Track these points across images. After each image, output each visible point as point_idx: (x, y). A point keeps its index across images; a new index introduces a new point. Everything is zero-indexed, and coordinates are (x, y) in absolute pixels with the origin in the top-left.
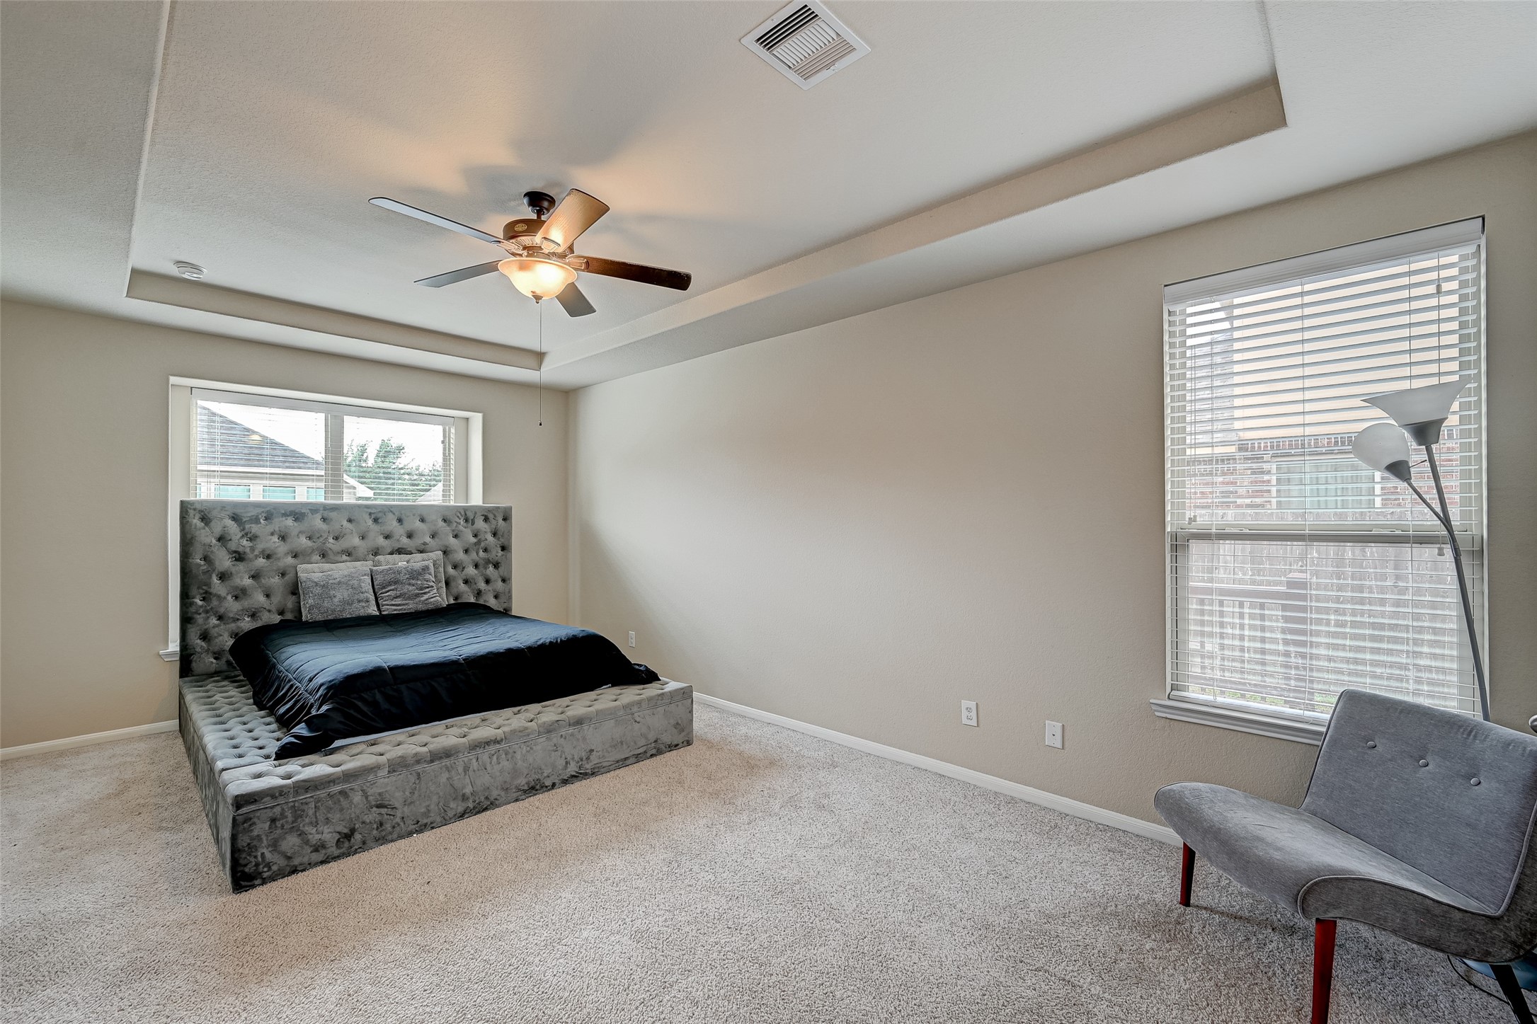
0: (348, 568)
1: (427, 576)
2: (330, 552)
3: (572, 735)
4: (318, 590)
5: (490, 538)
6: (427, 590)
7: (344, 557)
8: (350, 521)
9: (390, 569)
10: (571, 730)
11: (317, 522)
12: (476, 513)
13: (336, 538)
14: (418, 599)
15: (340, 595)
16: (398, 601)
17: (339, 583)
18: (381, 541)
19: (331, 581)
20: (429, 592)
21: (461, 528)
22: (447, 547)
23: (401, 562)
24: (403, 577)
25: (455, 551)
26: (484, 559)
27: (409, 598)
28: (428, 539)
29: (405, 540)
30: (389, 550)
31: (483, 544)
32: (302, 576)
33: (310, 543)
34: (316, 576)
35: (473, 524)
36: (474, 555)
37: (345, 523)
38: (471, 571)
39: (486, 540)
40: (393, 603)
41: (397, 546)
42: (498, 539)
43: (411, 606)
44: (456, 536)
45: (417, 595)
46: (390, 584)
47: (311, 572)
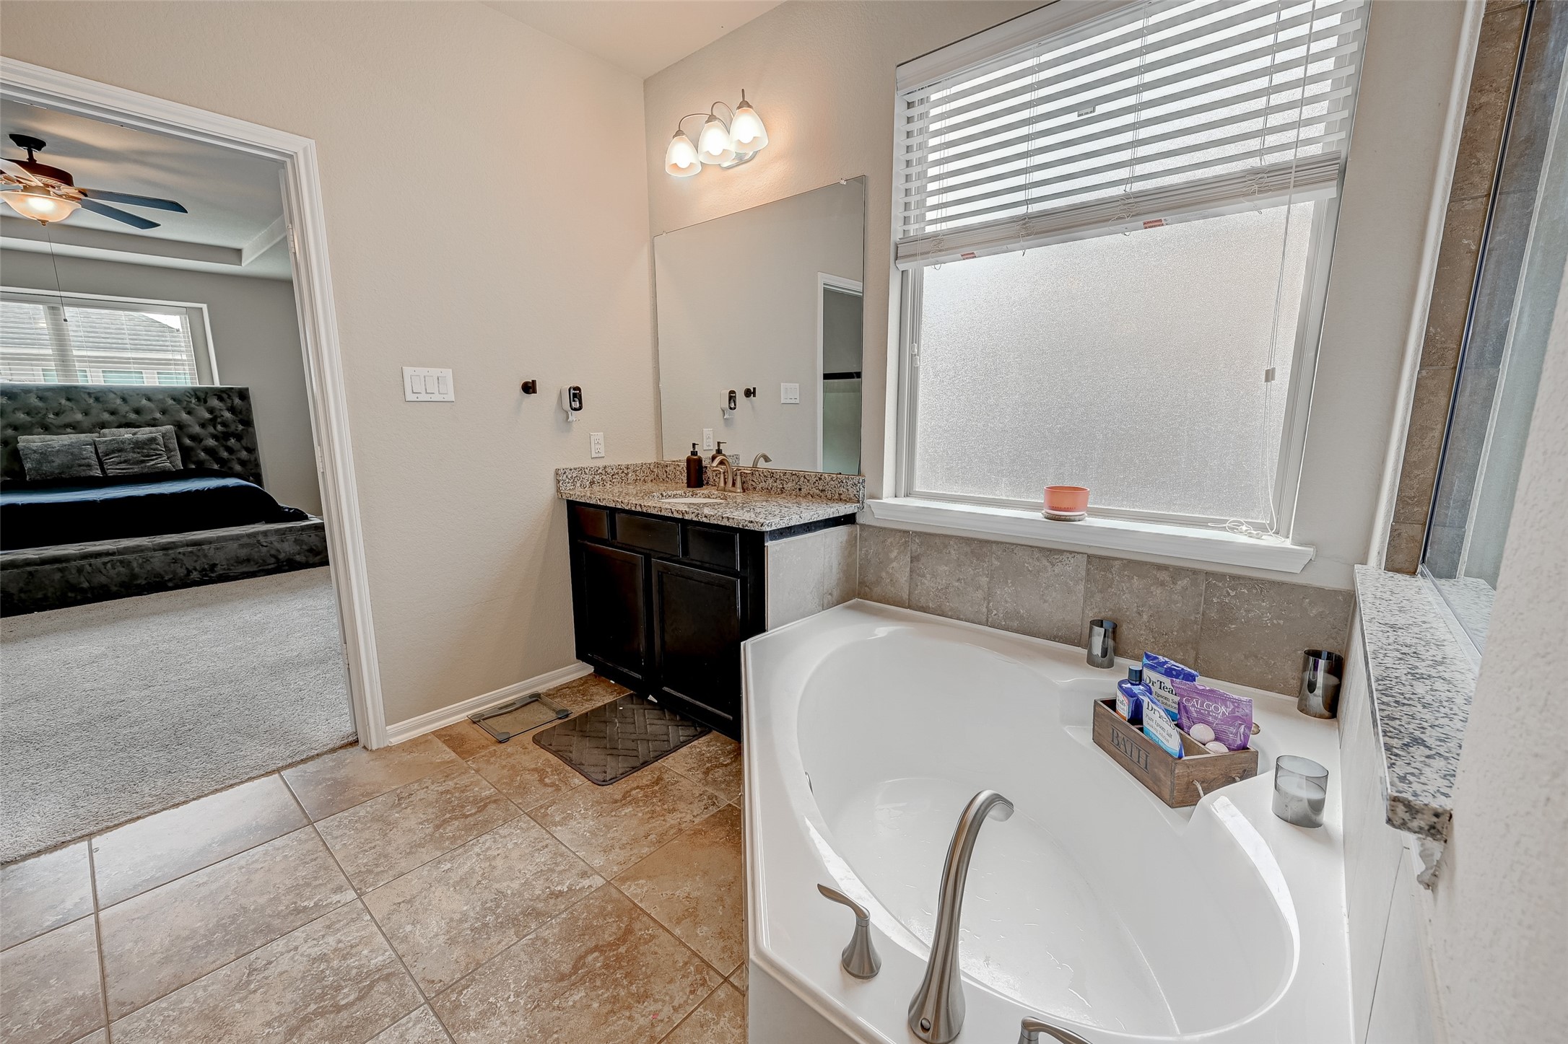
0: (71, 439)
1: (154, 446)
2: (51, 426)
3: (191, 552)
4: (36, 456)
5: (227, 415)
6: (154, 457)
7: (69, 430)
8: (68, 399)
9: (114, 440)
10: (190, 549)
11: (34, 401)
12: (207, 393)
13: (57, 414)
14: (143, 465)
15: (58, 461)
16: (123, 466)
17: (58, 451)
18: (106, 416)
19: (49, 450)
20: (156, 459)
21: (193, 406)
22: (178, 421)
23: (127, 434)
24: (128, 447)
25: (190, 426)
26: (223, 433)
27: (134, 463)
28: (158, 415)
29: (133, 416)
30: (116, 425)
31: (219, 420)
32: (21, 445)
33: (28, 419)
34: (34, 446)
35: (205, 402)
36: (211, 429)
37: (63, 401)
38: (211, 442)
39: (222, 416)
40: (118, 467)
41: (124, 421)
42: (237, 416)
43: (136, 470)
44: (189, 413)
45: (143, 462)
46: (113, 452)
47: (31, 442)
